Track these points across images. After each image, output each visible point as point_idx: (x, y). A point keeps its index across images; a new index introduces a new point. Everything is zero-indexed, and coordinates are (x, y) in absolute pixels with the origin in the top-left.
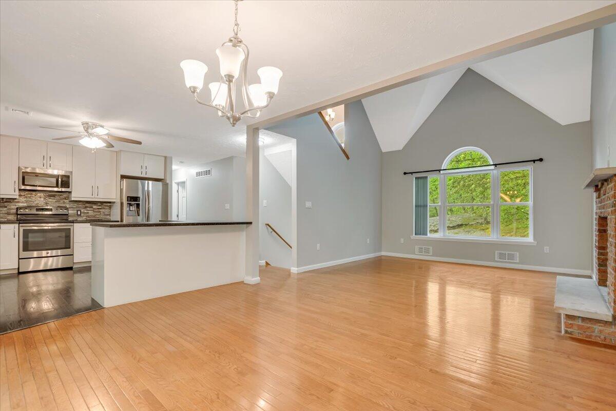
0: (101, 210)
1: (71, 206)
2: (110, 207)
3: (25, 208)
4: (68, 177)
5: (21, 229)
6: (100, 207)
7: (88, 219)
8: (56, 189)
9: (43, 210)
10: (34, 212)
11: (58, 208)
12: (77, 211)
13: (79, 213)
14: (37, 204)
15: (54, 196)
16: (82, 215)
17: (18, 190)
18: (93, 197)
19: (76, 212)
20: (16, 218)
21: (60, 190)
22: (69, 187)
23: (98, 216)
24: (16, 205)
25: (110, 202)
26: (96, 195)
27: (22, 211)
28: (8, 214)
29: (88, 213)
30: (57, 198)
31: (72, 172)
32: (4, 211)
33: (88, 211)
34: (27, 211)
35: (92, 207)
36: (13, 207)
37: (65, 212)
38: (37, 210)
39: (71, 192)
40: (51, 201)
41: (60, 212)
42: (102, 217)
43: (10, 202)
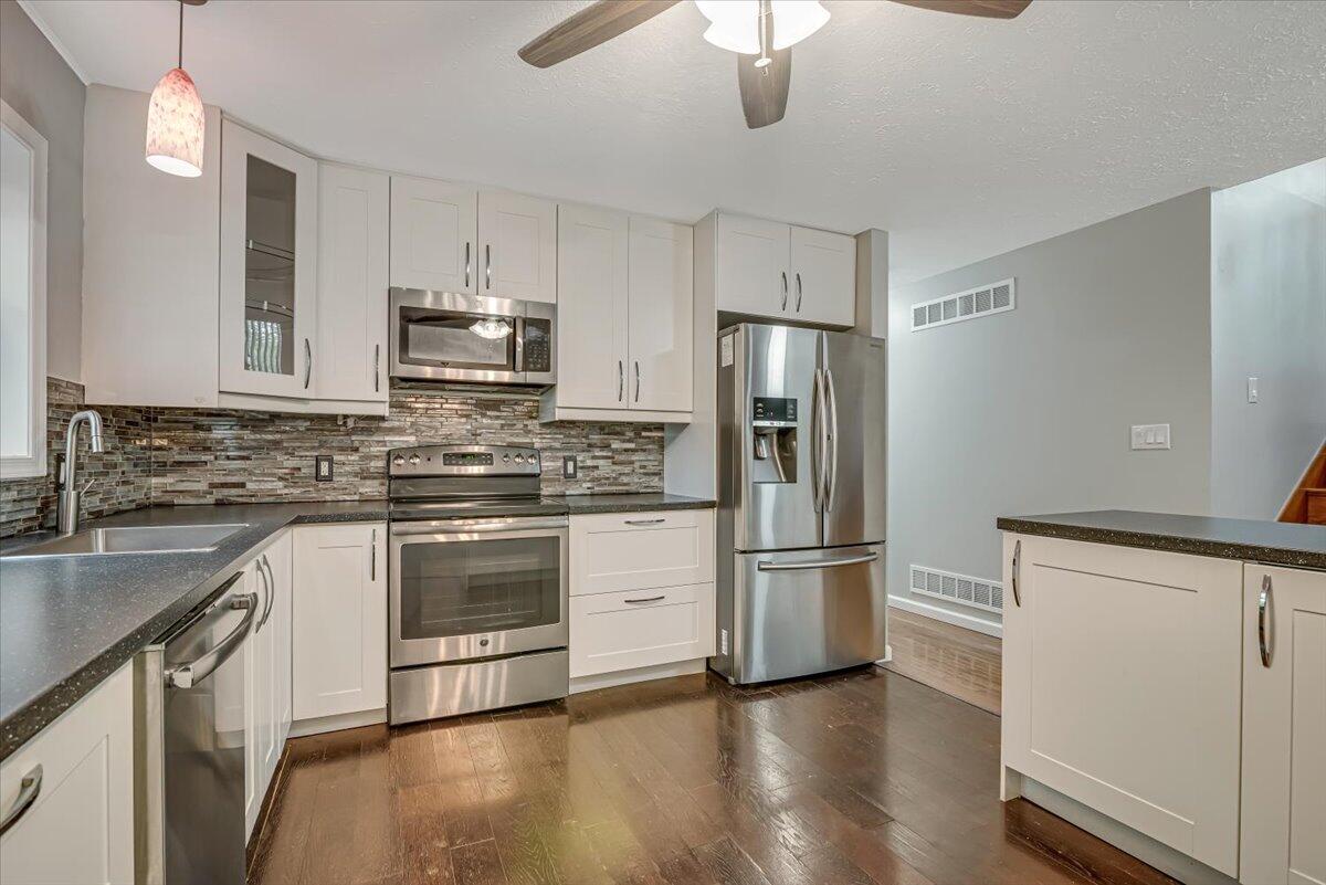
0: (634, 458)
1: (546, 443)
2: (661, 445)
3: (413, 452)
4: (544, 325)
5: (397, 545)
6: (632, 446)
7: (597, 489)
8: (506, 376)
9: (465, 458)
10: (438, 467)
11: (512, 453)
12: (566, 460)
13: (570, 469)
14: (446, 436)
15: (495, 405)
16: (580, 475)
17: (387, 382)
18: (622, 405)
19: (560, 463)
20: (384, 489)
21: (520, 377)
22: (547, 369)
23: (625, 479)
24: (384, 443)
25: (660, 427)
26: (632, 398)
27: (400, 467)
28: (365, 475)
29: (597, 467)
30: (506, 411)
31: (553, 308)
32: (352, 464)
33: (594, 463)
34: (419, 466)
35: (607, 446)
36: (376, 446)
37: (531, 466)
38: (449, 459)
39: (552, 386)
40: (489, 427)
41: (516, 465)
42: (635, 482)
43: (368, 431)
